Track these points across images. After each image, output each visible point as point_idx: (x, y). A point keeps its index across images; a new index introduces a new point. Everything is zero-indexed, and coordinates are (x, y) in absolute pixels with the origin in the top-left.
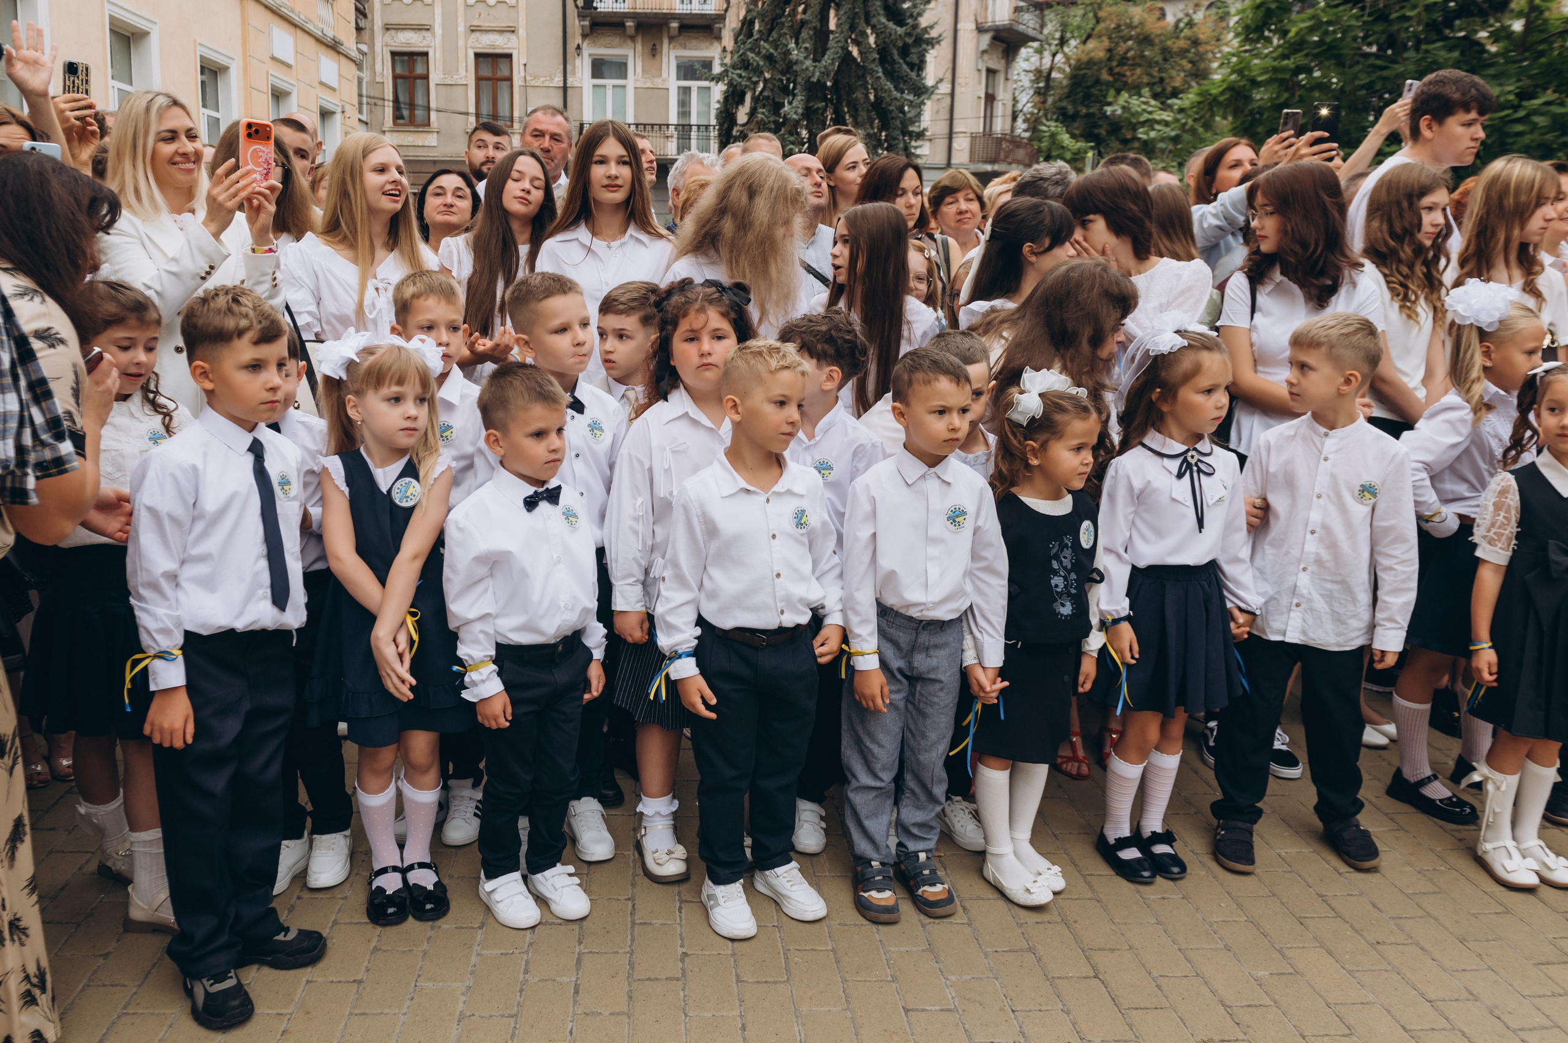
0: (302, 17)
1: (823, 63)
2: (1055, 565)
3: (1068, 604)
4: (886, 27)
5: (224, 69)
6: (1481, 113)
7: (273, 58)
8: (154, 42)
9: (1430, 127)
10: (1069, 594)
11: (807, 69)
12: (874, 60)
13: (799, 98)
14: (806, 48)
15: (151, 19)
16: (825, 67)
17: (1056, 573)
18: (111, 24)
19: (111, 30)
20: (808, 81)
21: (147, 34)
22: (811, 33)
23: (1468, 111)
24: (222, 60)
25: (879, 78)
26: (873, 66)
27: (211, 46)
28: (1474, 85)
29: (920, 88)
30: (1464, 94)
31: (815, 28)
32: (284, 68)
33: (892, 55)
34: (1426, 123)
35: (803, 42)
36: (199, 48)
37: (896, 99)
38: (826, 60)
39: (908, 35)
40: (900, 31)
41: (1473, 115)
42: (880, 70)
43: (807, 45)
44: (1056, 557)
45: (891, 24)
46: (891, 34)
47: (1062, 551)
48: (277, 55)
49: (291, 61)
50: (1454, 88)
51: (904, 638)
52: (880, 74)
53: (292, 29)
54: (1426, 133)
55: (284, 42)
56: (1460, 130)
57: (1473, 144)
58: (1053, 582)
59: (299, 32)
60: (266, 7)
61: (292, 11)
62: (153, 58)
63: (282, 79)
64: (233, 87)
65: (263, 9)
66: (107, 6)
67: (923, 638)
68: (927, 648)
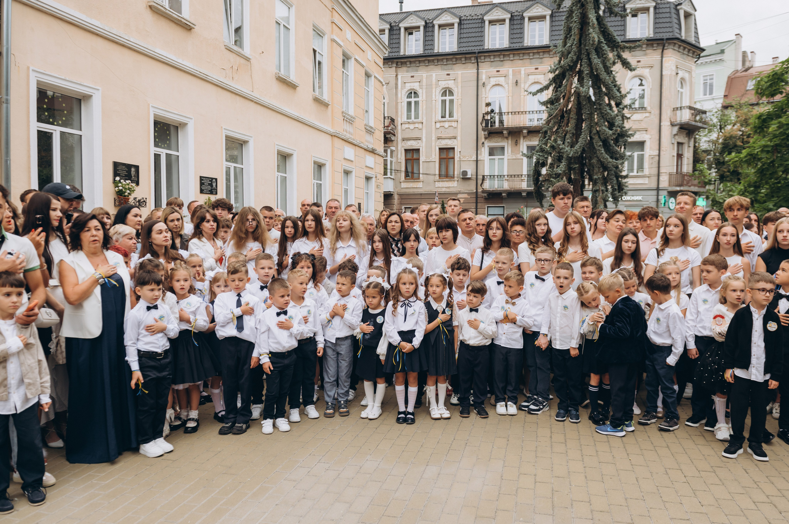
0: (358, 142)
1: (575, 148)
4: (605, 131)
5: (324, 165)
7: (345, 159)
8: (295, 158)
11: (567, 151)
12: (600, 145)
13: (563, 164)
15: (294, 150)
16: (576, 150)
18: (278, 153)
20: (568, 156)
21: (292, 155)
22: (571, 135)
24: (323, 162)
26: (599, 148)
27: (318, 157)
29: (623, 157)
31: (573, 133)
32: (350, 162)
33: (609, 143)
35: (567, 139)
36: (313, 158)
37: (610, 162)
38: (577, 147)
39: (614, 134)
40: (611, 132)
42: (603, 149)
43: (569, 141)
45: (607, 130)
46: (607, 134)
48: (347, 157)
49: (352, 159)
52: (603, 152)
53: (354, 147)
55: (349, 152)
59: (357, 147)
60: (342, 139)
61: (354, 140)
62: (294, 164)
63: (348, 166)
64: (327, 171)
65: (341, 140)
66: (276, 146)
67: (338, 342)
68: (339, 345)
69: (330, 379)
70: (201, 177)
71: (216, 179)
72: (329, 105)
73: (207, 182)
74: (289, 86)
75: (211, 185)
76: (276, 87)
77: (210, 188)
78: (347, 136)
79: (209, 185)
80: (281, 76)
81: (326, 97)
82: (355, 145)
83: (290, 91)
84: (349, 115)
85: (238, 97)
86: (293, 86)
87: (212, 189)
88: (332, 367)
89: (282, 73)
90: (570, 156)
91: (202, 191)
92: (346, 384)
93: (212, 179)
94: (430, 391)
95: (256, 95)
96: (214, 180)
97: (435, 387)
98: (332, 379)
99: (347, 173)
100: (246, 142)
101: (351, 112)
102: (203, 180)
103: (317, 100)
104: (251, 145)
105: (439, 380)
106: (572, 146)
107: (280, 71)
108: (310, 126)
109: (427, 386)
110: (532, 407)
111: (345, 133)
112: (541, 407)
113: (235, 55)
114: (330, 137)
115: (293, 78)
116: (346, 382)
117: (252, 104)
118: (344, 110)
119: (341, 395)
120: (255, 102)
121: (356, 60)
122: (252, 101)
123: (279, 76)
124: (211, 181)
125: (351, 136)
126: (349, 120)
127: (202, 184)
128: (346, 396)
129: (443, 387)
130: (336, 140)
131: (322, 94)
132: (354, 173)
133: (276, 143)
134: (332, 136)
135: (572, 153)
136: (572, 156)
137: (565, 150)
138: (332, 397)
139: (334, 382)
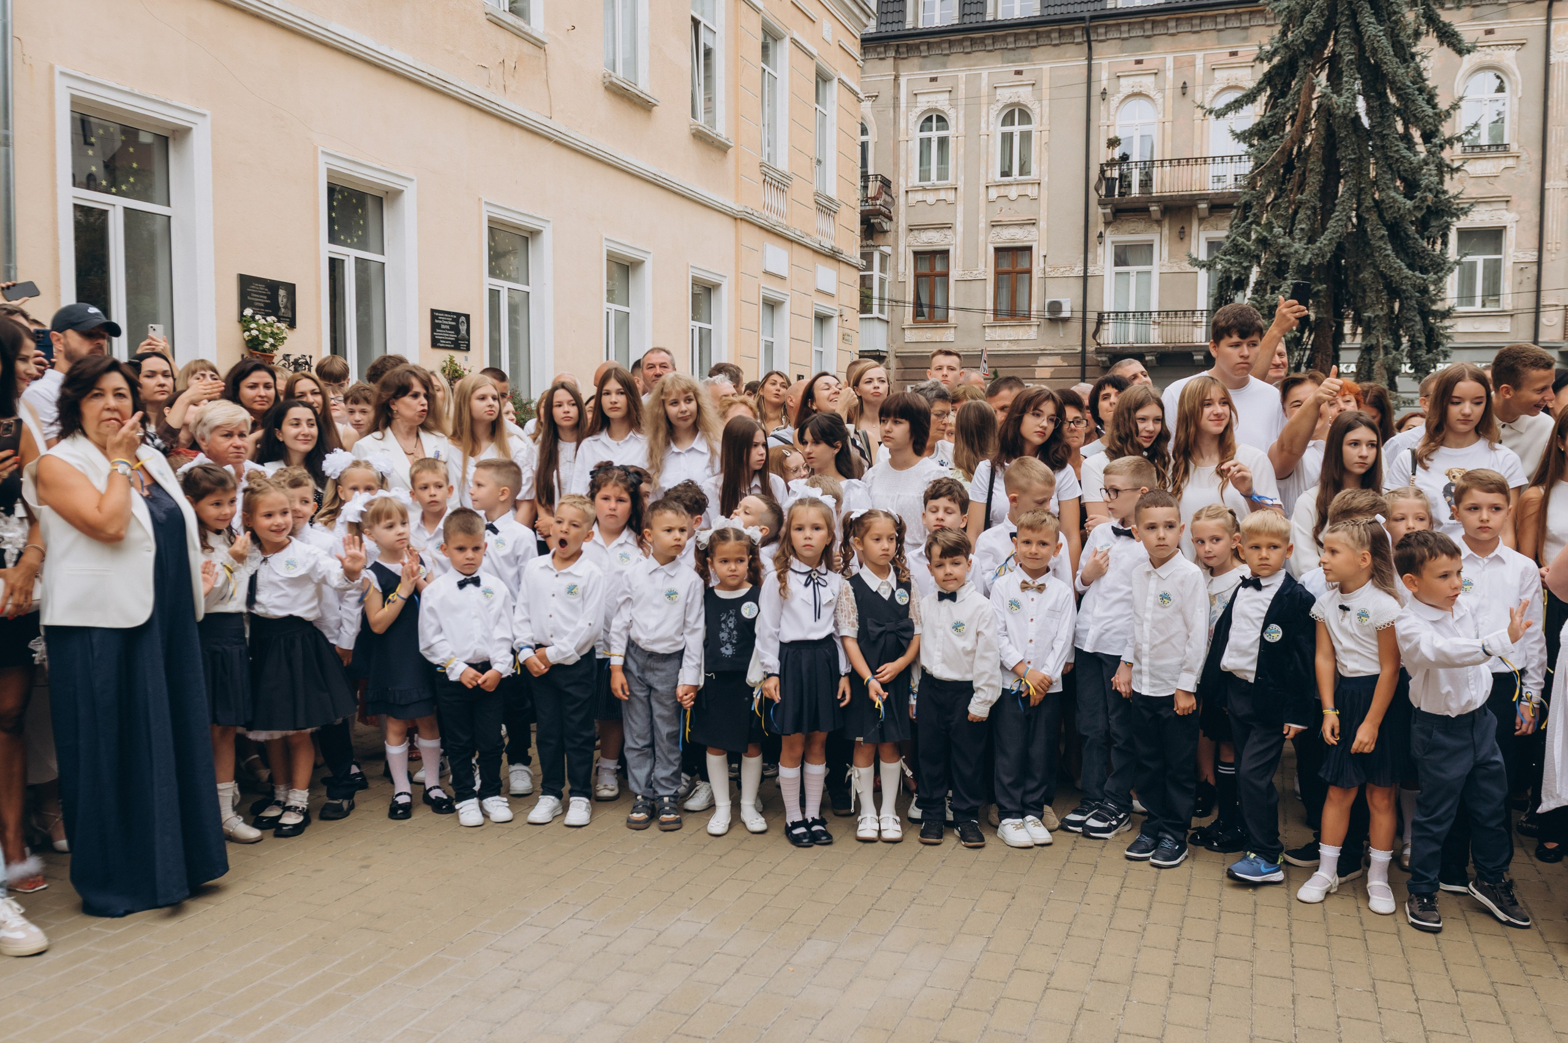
0: (800, 232)
1: (1318, 244)
2: (723, 626)
3: (730, 649)
4: (1395, 201)
5: (717, 286)
7: (766, 272)
8: (648, 269)
10: (731, 643)
11: (1296, 252)
12: (1383, 236)
14: (1302, 229)
15: (646, 250)
16: (1320, 248)
17: (723, 630)
18: (607, 258)
19: (608, 263)
20: (1299, 264)
21: (643, 262)
22: (1309, 212)
24: (714, 279)
25: (1388, 255)
26: (1381, 243)
27: (703, 267)
29: (1439, 265)
31: (1314, 208)
32: (778, 280)
33: (1405, 230)
35: (1300, 223)
36: (691, 270)
37: (1406, 277)
38: (1322, 241)
39: (1416, 208)
40: (1409, 204)
42: (1389, 247)
43: (1303, 226)
44: (725, 622)
45: (1400, 198)
46: (1399, 209)
47: (729, 618)
48: (769, 269)
49: (784, 273)
51: (640, 660)
52: (1389, 252)
53: (788, 245)
55: (777, 256)
56: (1229, 350)
57: (1241, 360)
58: (721, 635)
59: (795, 246)
60: (761, 228)
61: (787, 228)
62: (646, 283)
63: (775, 290)
64: (724, 304)
65: (757, 230)
66: (605, 243)
67: (650, 663)
68: (652, 670)
69: (637, 743)
70: (433, 311)
71: (467, 317)
72: (729, 147)
73: (448, 323)
74: (635, 104)
75: (456, 329)
76: (604, 106)
77: (452, 336)
78: (773, 219)
79: (452, 328)
80: (615, 80)
81: (722, 130)
82: (792, 241)
83: (638, 116)
84: (776, 170)
85: (517, 132)
86: (644, 105)
87: (457, 339)
88: (639, 716)
89: (620, 75)
90: (1305, 263)
91: (435, 343)
92: (672, 757)
93: (459, 315)
94: (861, 778)
95: (558, 124)
96: (463, 319)
97: (871, 769)
98: (642, 743)
99: (772, 305)
100: (535, 233)
101: (782, 164)
102: (437, 317)
103: (701, 137)
104: (547, 239)
105: (882, 754)
106: (1311, 240)
107: (614, 71)
108: (683, 196)
109: (854, 767)
110: (1093, 823)
111: (767, 213)
112: (1114, 823)
113: (508, 35)
114: (728, 222)
115: (644, 86)
116: (671, 751)
117: (549, 146)
118: (765, 159)
119: (663, 783)
120: (556, 142)
121: (794, 41)
122: (550, 139)
123: (611, 83)
124: (456, 320)
125: (780, 220)
126: (776, 182)
127: (435, 327)
128: (674, 784)
129: (892, 771)
130: (744, 228)
131: (712, 122)
132: (787, 307)
133: (605, 235)
134: (736, 219)
135: (1309, 256)
136: (1311, 263)
137: (1292, 250)
138: (643, 782)
139: (647, 750)
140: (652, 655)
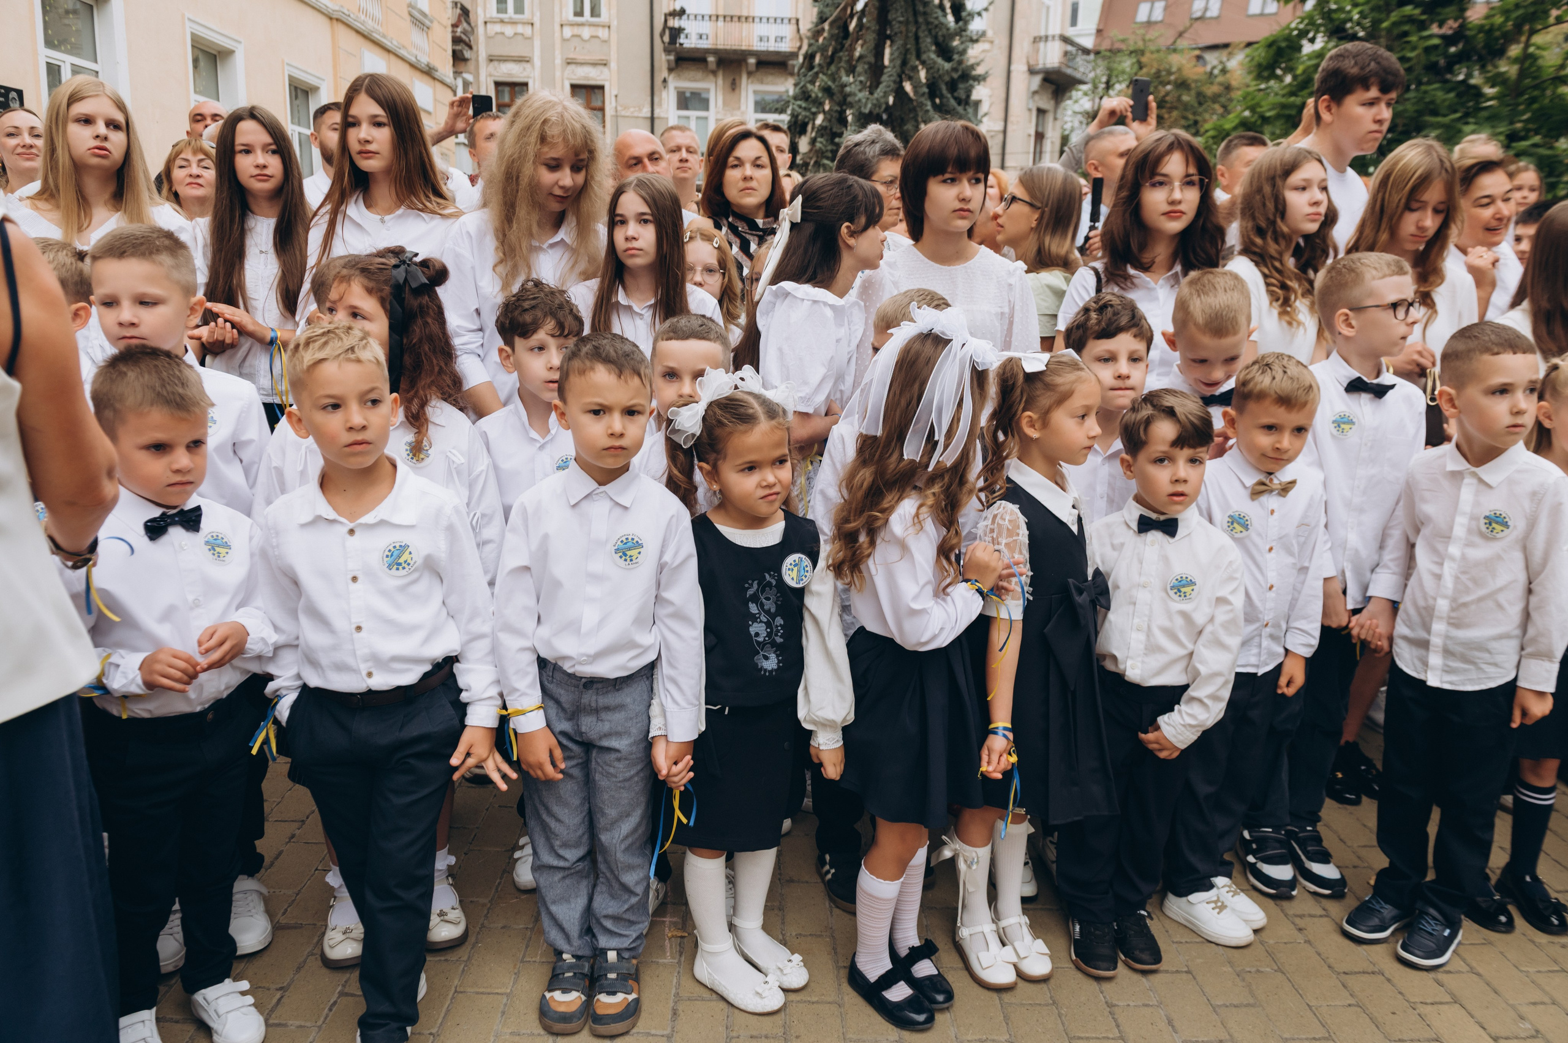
0: (395, 43)
1: (876, 95)
2: (753, 608)
3: (773, 656)
4: (935, 63)
5: (315, 89)
6: (1385, 89)
8: (239, 60)
9: (1328, 108)
10: (773, 645)
11: (860, 101)
12: (923, 94)
14: (861, 82)
15: (236, 38)
16: (877, 99)
17: (755, 618)
18: (193, 40)
19: (193, 46)
21: (232, 53)
22: (866, 67)
23: (1367, 88)
24: (312, 81)
25: (927, 111)
26: (923, 99)
27: (300, 66)
28: (1375, 58)
30: (1362, 68)
31: (869, 63)
33: (940, 90)
34: (1325, 104)
35: (859, 75)
36: (286, 68)
38: (879, 93)
39: (955, 70)
40: (947, 66)
41: (1374, 93)
42: (929, 103)
43: (863, 78)
44: (755, 598)
45: (940, 61)
46: (940, 70)
47: (763, 592)
50: (1353, 62)
51: (565, 696)
52: (929, 107)
53: (385, 54)
54: (1326, 116)
56: (1360, 110)
57: (1375, 127)
58: (753, 630)
59: (393, 58)
60: (358, 32)
61: (384, 36)
65: (353, 34)
66: (188, 24)
67: (589, 698)
68: (596, 711)
69: (561, 858)
71: (20, 93)
78: (369, 25)
82: (388, 51)
90: (867, 111)
92: (629, 879)
93: (8, 89)
96: (14, 94)
98: (572, 856)
106: (871, 93)
111: (363, 17)
114: (323, 21)
116: (628, 868)
124: (5, 96)
125: (379, 28)
130: (341, 29)
133: (187, 15)
134: (331, 19)
135: (869, 106)
136: (871, 112)
137: (857, 98)
138: (574, 928)
139: (581, 865)
140: (593, 683)
